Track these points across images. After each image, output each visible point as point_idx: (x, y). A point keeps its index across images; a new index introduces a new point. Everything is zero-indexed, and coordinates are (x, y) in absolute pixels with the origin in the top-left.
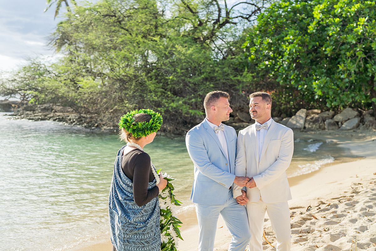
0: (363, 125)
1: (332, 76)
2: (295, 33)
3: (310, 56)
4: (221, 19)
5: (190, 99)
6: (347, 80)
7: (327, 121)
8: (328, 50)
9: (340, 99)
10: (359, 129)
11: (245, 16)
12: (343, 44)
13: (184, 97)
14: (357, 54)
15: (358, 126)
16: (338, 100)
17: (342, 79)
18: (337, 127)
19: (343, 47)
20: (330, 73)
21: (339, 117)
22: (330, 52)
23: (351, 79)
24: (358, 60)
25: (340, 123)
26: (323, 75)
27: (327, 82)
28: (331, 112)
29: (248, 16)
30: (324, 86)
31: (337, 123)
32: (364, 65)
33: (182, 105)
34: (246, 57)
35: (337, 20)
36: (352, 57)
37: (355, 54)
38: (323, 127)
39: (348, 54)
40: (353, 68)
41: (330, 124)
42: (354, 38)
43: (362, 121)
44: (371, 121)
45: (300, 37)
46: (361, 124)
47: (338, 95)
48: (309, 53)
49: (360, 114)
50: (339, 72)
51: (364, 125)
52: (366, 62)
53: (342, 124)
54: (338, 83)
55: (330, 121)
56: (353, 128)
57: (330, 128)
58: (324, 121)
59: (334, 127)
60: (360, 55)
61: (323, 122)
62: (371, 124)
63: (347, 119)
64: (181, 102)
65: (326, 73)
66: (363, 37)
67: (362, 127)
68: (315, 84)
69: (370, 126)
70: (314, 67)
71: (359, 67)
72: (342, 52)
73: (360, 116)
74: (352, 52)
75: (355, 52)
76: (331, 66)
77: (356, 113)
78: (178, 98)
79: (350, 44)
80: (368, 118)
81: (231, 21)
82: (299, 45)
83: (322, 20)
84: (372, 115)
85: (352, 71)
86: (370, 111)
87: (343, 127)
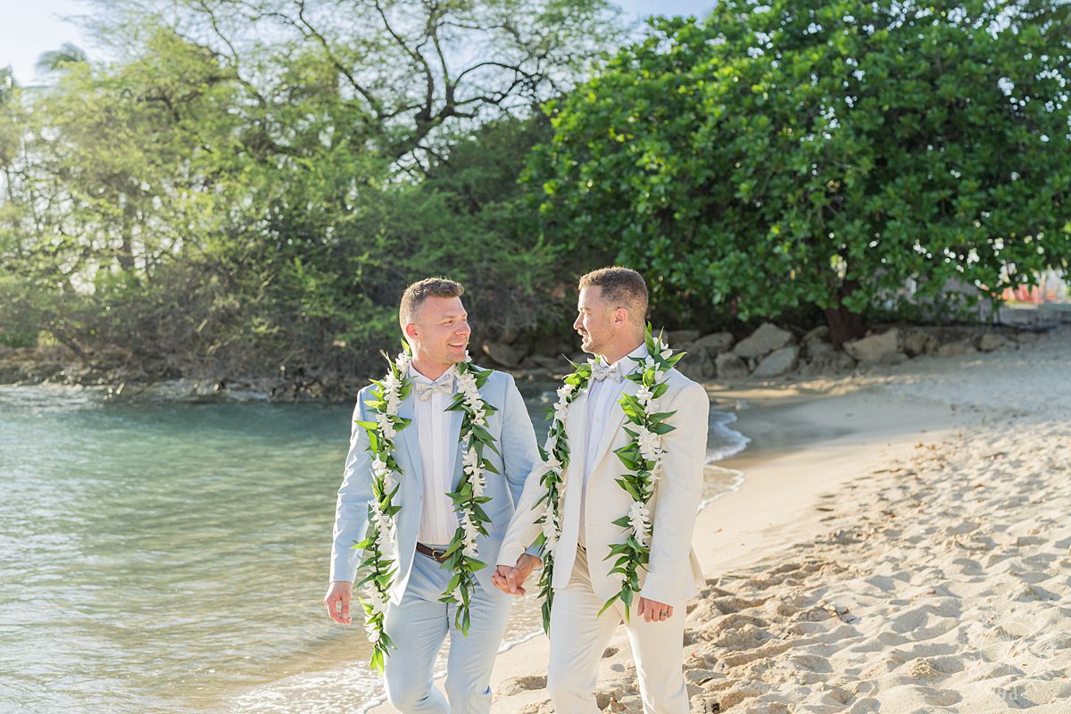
0: (808, 363)
1: (750, 248)
2: (662, 149)
3: (698, 201)
4: (433, 105)
6: (789, 257)
7: (721, 359)
8: (744, 191)
9: (770, 302)
10: (799, 373)
11: (489, 96)
12: (777, 174)
14: (811, 197)
15: (795, 367)
16: (766, 304)
17: (778, 257)
18: (745, 372)
19: (776, 181)
20: (744, 242)
21: (747, 346)
22: (748, 192)
23: (798, 255)
24: (812, 213)
25: (751, 363)
26: (729, 247)
27: (741, 263)
28: (727, 337)
29: (498, 97)
30: (736, 273)
31: (745, 360)
32: (825, 224)
34: (534, 205)
35: (763, 120)
36: (799, 204)
37: (806, 199)
38: (710, 372)
39: (790, 197)
40: (802, 229)
41: (729, 365)
42: (803, 163)
43: (804, 355)
44: (825, 354)
46: (803, 362)
48: (693, 194)
49: (798, 339)
51: (812, 365)
52: (828, 215)
53: (757, 363)
54: (768, 265)
55: (728, 356)
56: (786, 371)
57: (730, 373)
58: (713, 357)
59: (738, 372)
61: (709, 361)
62: (826, 361)
63: (766, 351)
65: (736, 241)
67: (804, 368)
68: (714, 269)
69: (824, 364)
70: (704, 227)
71: (813, 228)
72: (776, 193)
73: (798, 343)
74: (800, 193)
75: (806, 192)
76: (746, 224)
77: (786, 335)
78: (380, 309)
79: (793, 174)
80: (818, 348)
81: (458, 109)
82: (674, 179)
83: (727, 119)
84: (826, 339)
85: (801, 235)
86: (822, 329)
87: (760, 370)
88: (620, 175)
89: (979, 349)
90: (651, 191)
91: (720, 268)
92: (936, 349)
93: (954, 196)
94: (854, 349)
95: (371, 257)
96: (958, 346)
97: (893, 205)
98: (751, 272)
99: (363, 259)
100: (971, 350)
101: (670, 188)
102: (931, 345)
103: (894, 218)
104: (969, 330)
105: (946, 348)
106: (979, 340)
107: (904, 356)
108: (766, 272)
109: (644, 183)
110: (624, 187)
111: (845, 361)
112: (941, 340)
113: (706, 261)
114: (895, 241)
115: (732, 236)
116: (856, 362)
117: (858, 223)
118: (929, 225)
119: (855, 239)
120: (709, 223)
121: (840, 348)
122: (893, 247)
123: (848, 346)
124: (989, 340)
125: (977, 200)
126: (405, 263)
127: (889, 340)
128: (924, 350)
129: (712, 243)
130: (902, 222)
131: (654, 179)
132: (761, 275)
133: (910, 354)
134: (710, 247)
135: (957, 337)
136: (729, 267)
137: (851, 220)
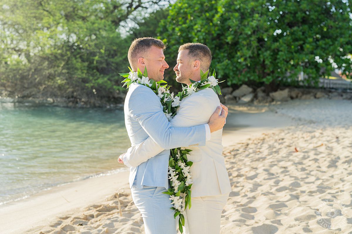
0: (257, 99)
1: (232, 59)
2: (203, 23)
3: (214, 42)
4: (134, 3)
5: (112, 77)
6: (244, 63)
7: (227, 96)
8: (229, 39)
9: (238, 79)
12: (241, 34)
13: (107, 74)
14: (252, 43)
15: (252, 101)
17: (240, 63)
18: (235, 102)
19: (241, 36)
20: (231, 57)
21: (237, 93)
22: (231, 40)
23: (247, 62)
24: (252, 48)
25: (238, 99)
26: (225, 58)
27: (228, 65)
28: (230, 89)
29: (157, 1)
30: (226, 68)
31: (235, 98)
32: (258, 52)
33: (106, 82)
35: (237, 14)
36: (248, 44)
37: (250, 43)
39: (245, 43)
40: (249, 53)
41: (229, 99)
42: (249, 30)
43: (256, 97)
44: (262, 97)
45: (206, 27)
46: (255, 99)
47: (237, 75)
48: (213, 39)
49: (254, 91)
50: (238, 57)
53: (239, 99)
54: (237, 66)
55: (230, 96)
57: (230, 102)
59: (232, 102)
60: (255, 44)
63: (243, 94)
64: (106, 79)
65: (228, 56)
66: (256, 29)
67: (255, 101)
69: (262, 100)
70: (217, 51)
71: (253, 53)
72: (240, 40)
73: (254, 93)
74: (248, 41)
75: (250, 41)
76: (231, 51)
77: (250, 90)
78: (102, 75)
79: (246, 34)
80: (260, 94)
81: (143, 5)
82: (206, 34)
83: (225, 14)
84: (264, 91)
85: (248, 56)
86: (263, 88)
87: (240, 102)
88: (189, 32)
89: (315, 97)
90: (198, 37)
91: (221, 66)
92: (301, 97)
93: (304, 44)
94: (273, 96)
95: (99, 57)
96: (308, 96)
97: (281, 46)
98: (231, 68)
99: (97, 58)
100: (312, 98)
101: (205, 37)
102: (299, 95)
103: (281, 51)
104: (314, 90)
105: (304, 97)
106: (316, 94)
107: (289, 99)
108: (237, 68)
109: (196, 34)
110: (190, 36)
111: (269, 99)
112: (303, 93)
113: (217, 63)
114: (281, 59)
115: (226, 55)
116: (273, 100)
117: (268, 52)
118: (294, 54)
119: (267, 58)
120: (219, 50)
121: (268, 95)
122: (281, 61)
123: (271, 94)
124: (319, 94)
125: (312, 45)
126: (112, 60)
127: (285, 93)
128: (297, 97)
129: (219, 57)
130: (284, 52)
131: (199, 34)
132: (235, 69)
133: (292, 98)
134: (219, 58)
135: (309, 93)
136: (224, 65)
137: (266, 50)
